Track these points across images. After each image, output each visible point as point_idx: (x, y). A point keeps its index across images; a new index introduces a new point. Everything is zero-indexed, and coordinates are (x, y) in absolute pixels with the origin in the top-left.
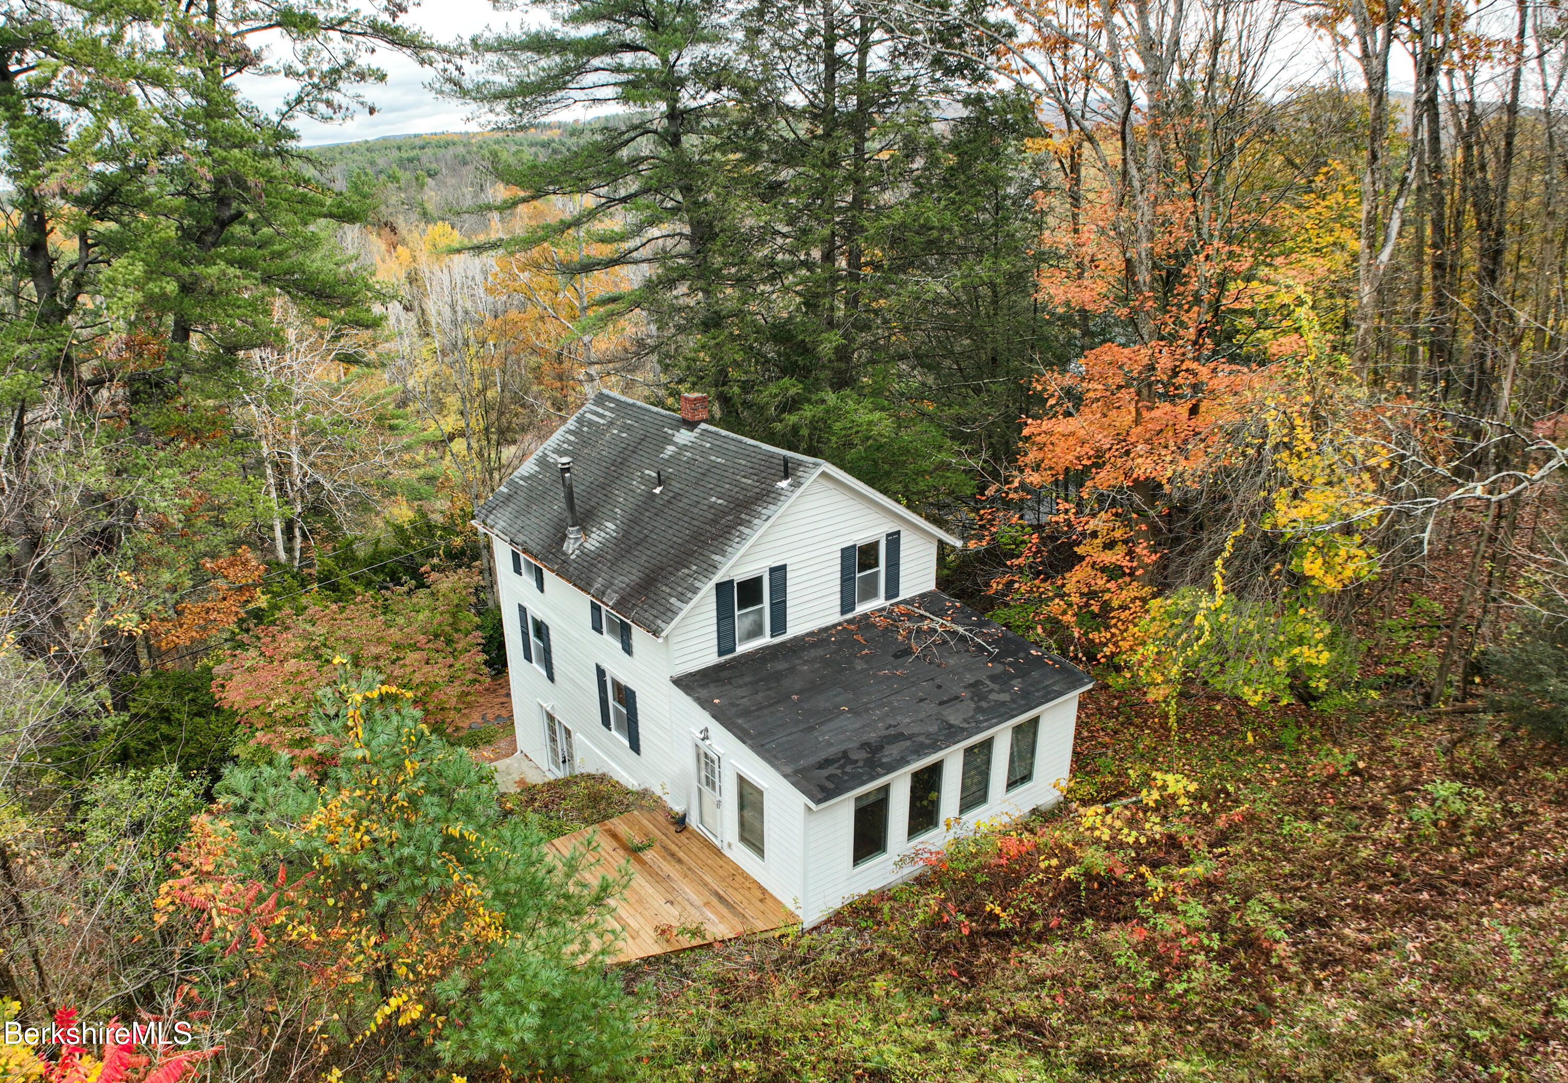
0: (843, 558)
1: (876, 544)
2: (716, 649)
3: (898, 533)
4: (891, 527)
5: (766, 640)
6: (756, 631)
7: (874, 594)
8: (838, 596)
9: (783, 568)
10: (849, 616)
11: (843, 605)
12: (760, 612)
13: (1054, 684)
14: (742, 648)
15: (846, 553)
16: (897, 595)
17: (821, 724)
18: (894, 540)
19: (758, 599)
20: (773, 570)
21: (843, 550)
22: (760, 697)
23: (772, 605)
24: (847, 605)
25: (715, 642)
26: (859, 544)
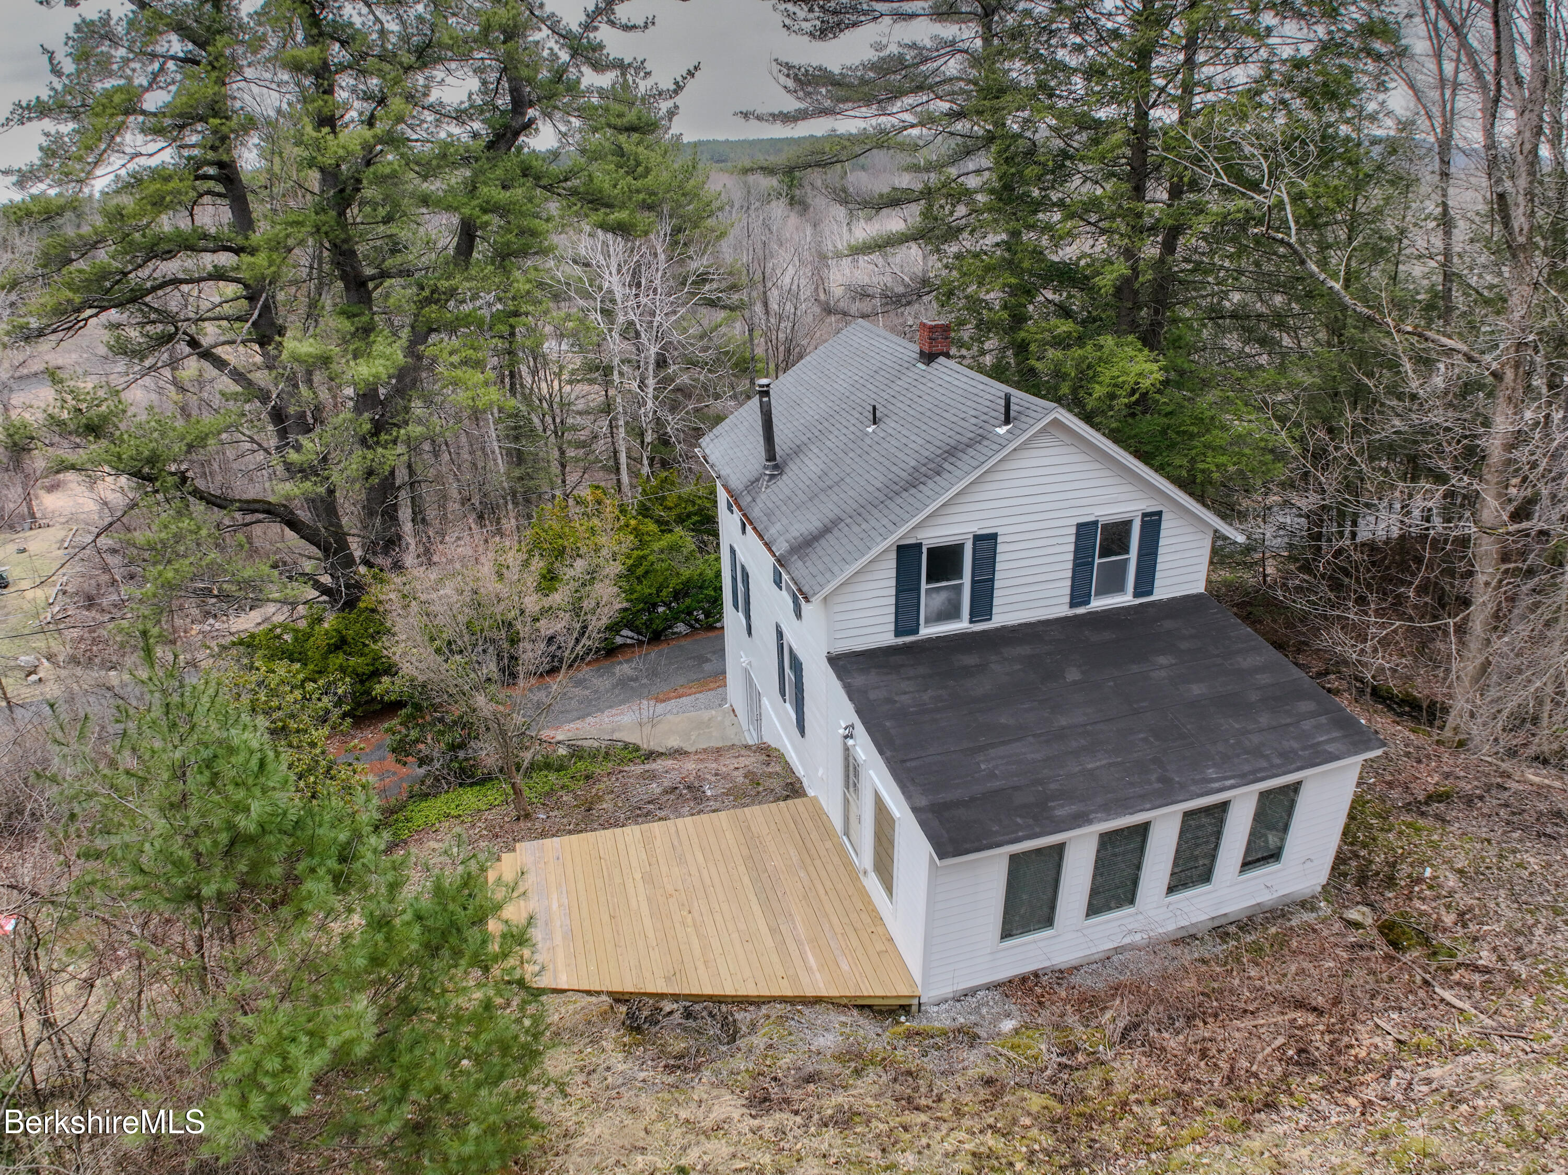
0: (1078, 535)
1: (1128, 524)
2: (892, 627)
3: (1159, 513)
4: (1151, 506)
5: (962, 625)
6: (952, 613)
7: (1119, 588)
8: (1068, 583)
9: (993, 537)
10: (1081, 610)
11: (1073, 596)
12: (958, 589)
13: (1328, 742)
14: (927, 631)
15: (1084, 531)
16: (1150, 593)
17: (993, 745)
18: (1152, 522)
19: (957, 573)
20: (977, 538)
21: (1079, 526)
22: (926, 697)
23: (974, 582)
24: (1079, 596)
25: (892, 618)
26: (1103, 520)
